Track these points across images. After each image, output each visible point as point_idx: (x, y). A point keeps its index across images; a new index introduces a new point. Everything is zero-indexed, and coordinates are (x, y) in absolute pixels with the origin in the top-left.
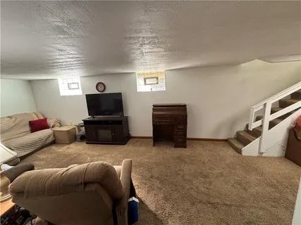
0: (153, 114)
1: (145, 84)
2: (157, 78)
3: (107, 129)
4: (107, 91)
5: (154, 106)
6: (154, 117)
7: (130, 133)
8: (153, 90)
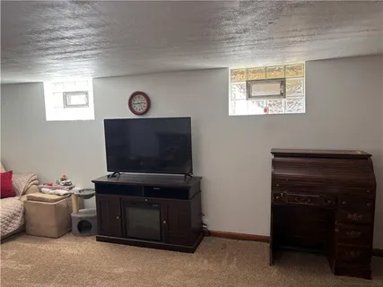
0: (273, 175)
1: (249, 96)
2: (283, 82)
3: (149, 206)
4: (154, 114)
5: (276, 154)
6: (277, 183)
7: (205, 220)
8: (273, 111)
